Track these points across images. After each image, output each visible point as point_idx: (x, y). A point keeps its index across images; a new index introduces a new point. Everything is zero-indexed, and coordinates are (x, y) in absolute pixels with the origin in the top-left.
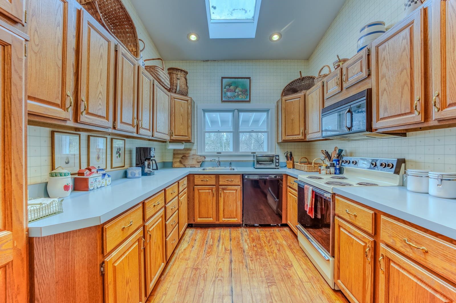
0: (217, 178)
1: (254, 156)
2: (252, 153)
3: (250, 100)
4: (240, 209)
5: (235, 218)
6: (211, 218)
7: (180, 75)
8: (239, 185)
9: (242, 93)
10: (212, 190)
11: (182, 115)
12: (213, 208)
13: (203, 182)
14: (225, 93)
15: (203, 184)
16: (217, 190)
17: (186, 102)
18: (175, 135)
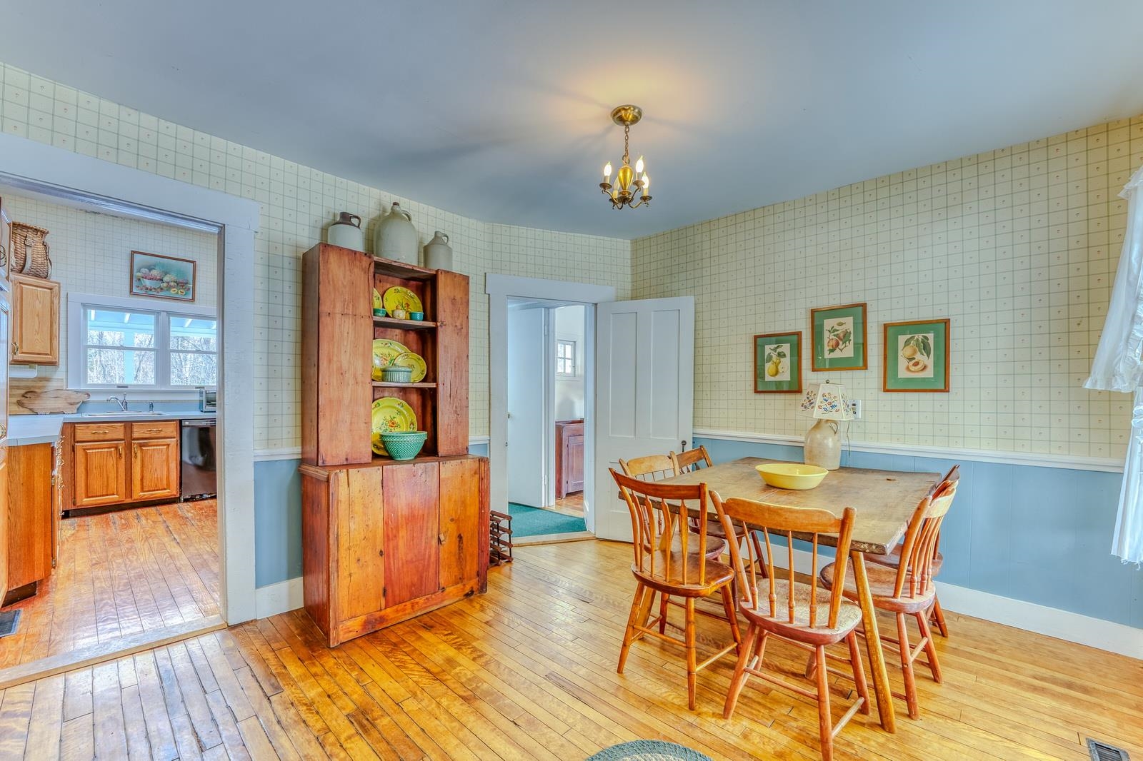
0: (128, 428)
1: (201, 393)
2: (197, 388)
3: (193, 299)
4: (175, 474)
5: (165, 489)
6: (114, 494)
7: (32, 238)
8: (174, 438)
9: (177, 284)
10: (116, 448)
11: (38, 315)
12: (119, 478)
13: (96, 435)
14: (139, 280)
15: (96, 439)
16: (129, 447)
17: (49, 291)
18: (23, 353)
